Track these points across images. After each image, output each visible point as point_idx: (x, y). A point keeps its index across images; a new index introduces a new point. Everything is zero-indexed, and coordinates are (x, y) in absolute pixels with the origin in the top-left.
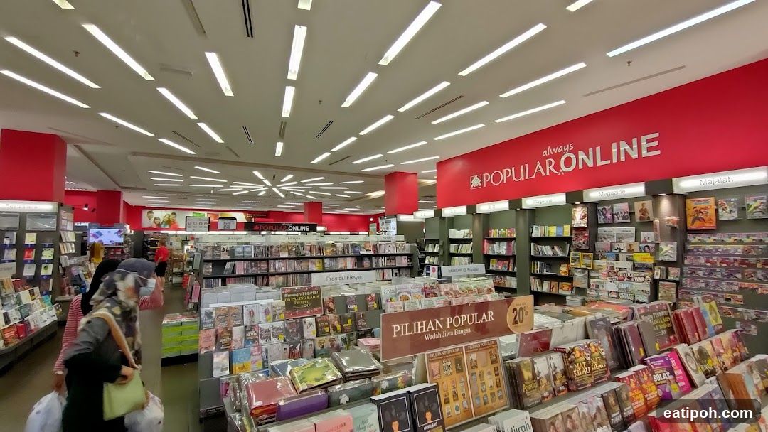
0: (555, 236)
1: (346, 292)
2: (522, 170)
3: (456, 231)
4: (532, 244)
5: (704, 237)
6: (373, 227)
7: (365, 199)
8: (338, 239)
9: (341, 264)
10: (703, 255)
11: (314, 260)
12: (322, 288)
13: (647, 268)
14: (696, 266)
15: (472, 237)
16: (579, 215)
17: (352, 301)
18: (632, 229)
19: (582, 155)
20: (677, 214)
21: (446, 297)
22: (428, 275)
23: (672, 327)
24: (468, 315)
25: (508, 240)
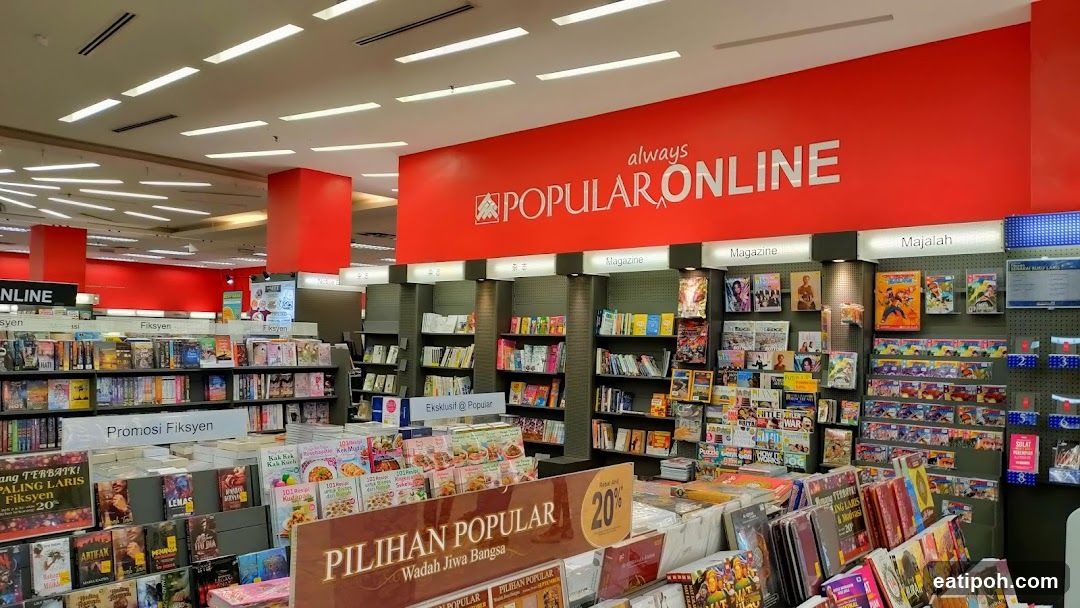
0: (643, 333)
1: (163, 465)
2: (586, 192)
3: (439, 318)
4: (599, 351)
5: (900, 345)
6: (232, 300)
7: (213, 229)
8: (135, 328)
9: (143, 392)
10: (896, 378)
11: (63, 382)
12: (89, 455)
13: (806, 402)
14: (885, 398)
15: (473, 332)
16: (692, 295)
17: (180, 490)
18: (784, 325)
19: (702, 170)
20: (860, 298)
21: (420, 469)
22: (378, 418)
23: (861, 518)
24: (502, 514)
25: (551, 341)
